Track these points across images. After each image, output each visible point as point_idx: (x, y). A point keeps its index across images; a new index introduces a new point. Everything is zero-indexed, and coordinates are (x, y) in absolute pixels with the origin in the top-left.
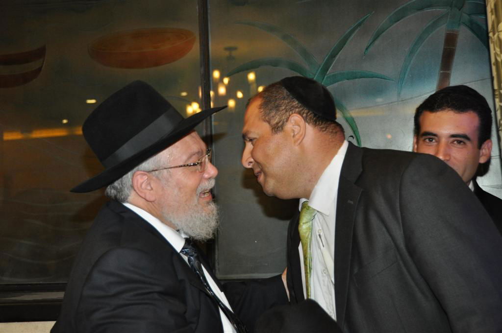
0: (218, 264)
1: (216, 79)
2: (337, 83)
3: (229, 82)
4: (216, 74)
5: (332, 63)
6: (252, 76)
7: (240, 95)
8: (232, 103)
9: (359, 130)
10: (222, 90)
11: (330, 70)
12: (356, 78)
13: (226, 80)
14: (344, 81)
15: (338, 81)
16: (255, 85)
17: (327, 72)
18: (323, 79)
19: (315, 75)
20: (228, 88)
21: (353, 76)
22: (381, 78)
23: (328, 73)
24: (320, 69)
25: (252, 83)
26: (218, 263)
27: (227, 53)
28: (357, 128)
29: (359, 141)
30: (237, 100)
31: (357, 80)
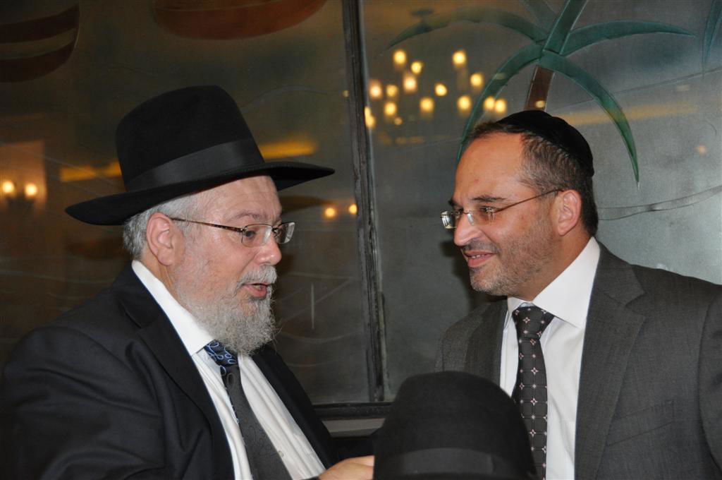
0: (388, 377)
1: (399, 65)
2: (589, 46)
3: (423, 70)
4: (400, 57)
5: (579, 11)
6: (459, 58)
7: (441, 90)
8: (427, 105)
9: (631, 128)
10: (410, 84)
11: (575, 22)
12: (624, 34)
13: (417, 67)
14: (602, 42)
15: (590, 42)
16: (464, 73)
17: (570, 28)
18: (564, 40)
19: (549, 33)
20: (420, 78)
21: (618, 31)
22: (671, 32)
23: (572, 29)
24: (558, 20)
25: (461, 67)
26: (388, 373)
27: (417, 21)
28: (629, 127)
29: (632, 148)
30: (436, 99)
31: (625, 37)
